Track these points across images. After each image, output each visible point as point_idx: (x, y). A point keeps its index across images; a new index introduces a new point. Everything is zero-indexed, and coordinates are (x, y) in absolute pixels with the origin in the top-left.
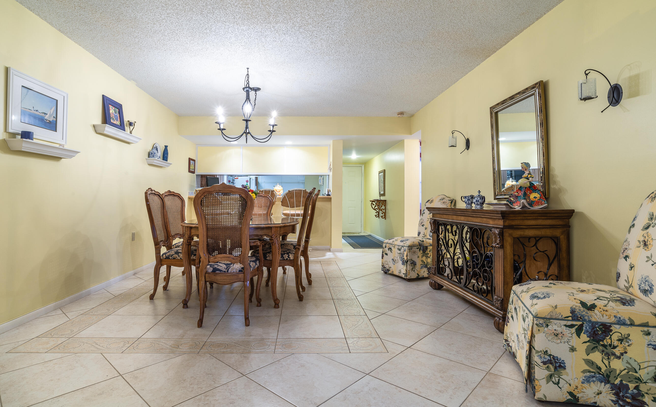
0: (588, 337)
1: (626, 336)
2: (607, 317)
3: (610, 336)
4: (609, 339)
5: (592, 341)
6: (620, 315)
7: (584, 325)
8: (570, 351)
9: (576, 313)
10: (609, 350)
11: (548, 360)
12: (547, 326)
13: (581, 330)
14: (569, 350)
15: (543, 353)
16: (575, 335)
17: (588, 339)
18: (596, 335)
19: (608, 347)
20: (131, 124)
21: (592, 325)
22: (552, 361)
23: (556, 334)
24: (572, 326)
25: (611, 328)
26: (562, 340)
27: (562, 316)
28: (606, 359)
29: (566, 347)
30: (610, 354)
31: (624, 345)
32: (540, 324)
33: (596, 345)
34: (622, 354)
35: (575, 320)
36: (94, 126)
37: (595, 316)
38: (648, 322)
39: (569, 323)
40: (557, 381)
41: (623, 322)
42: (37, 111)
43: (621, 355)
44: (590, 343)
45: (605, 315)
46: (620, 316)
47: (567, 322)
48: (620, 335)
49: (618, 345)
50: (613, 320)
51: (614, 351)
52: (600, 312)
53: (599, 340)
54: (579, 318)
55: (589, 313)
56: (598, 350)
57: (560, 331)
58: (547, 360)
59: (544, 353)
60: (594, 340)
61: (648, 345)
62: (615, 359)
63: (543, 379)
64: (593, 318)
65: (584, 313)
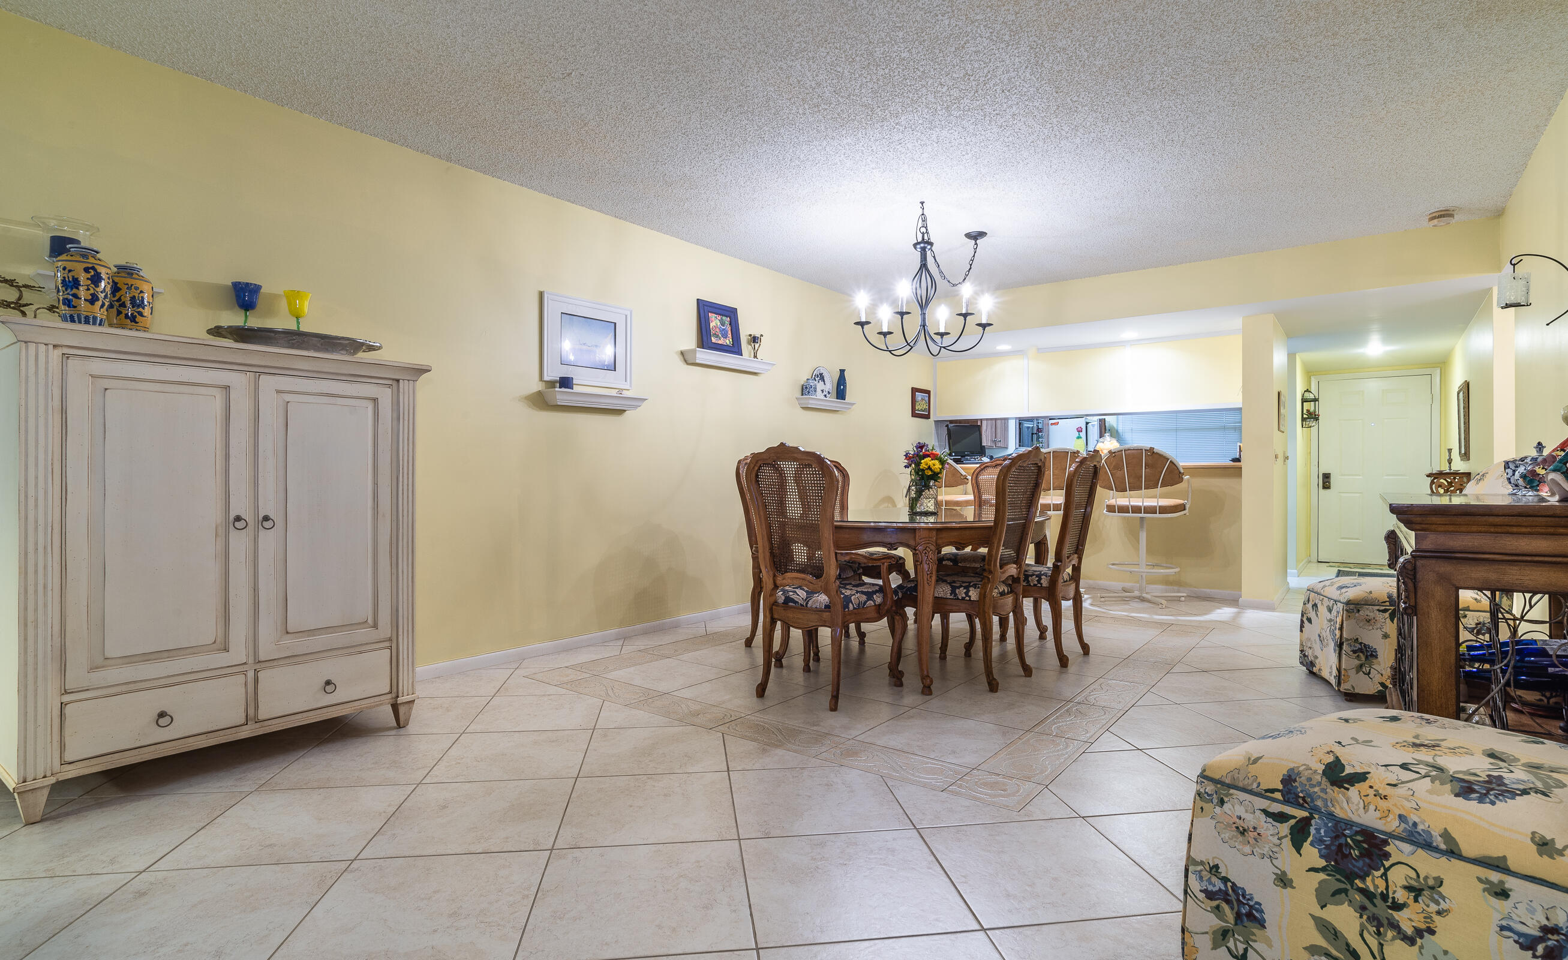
0: (1321, 856)
1: (1431, 882)
2: (1378, 814)
3: (1382, 870)
4: (1381, 877)
5: (1332, 871)
6: (1419, 817)
7: (1313, 822)
8: (1276, 882)
9: (1296, 784)
10: (1381, 909)
11: (1220, 889)
12: (1222, 802)
13: (1303, 833)
14: (1275, 880)
15: (1208, 869)
16: (1287, 843)
17: (1322, 863)
18: (1345, 856)
19: (1378, 901)
20: (754, 340)
21: (1335, 826)
22: (1229, 895)
23: (1241, 829)
24: (1281, 817)
25: (1387, 849)
26: (1257, 849)
27: (1259, 784)
28: (1373, 933)
29: (1267, 871)
30: (1385, 922)
31: (1425, 907)
32: (1206, 795)
33: (1343, 886)
34: (1419, 933)
35: (1291, 803)
36: (682, 353)
37: (1345, 804)
38: (1504, 858)
39: (1276, 808)
40: (1241, 952)
41: (1425, 840)
42: (584, 344)
43: (1417, 934)
44: (1328, 875)
45: (1372, 807)
46: (1417, 820)
47: (1270, 804)
48: (1413, 875)
49: (1408, 901)
50: (1392, 825)
51: (1397, 918)
52: (1363, 798)
53: (1351, 873)
54: (1301, 802)
55: (1331, 792)
56: (1350, 901)
57: (1252, 823)
58: (1217, 889)
59: (1211, 869)
60: (1337, 869)
61: (1502, 928)
62: (1398, 941)
63: (1203, 933)
64: (1337, 807)
65: (1316, 789)
